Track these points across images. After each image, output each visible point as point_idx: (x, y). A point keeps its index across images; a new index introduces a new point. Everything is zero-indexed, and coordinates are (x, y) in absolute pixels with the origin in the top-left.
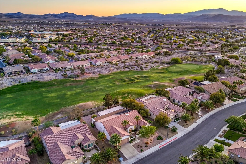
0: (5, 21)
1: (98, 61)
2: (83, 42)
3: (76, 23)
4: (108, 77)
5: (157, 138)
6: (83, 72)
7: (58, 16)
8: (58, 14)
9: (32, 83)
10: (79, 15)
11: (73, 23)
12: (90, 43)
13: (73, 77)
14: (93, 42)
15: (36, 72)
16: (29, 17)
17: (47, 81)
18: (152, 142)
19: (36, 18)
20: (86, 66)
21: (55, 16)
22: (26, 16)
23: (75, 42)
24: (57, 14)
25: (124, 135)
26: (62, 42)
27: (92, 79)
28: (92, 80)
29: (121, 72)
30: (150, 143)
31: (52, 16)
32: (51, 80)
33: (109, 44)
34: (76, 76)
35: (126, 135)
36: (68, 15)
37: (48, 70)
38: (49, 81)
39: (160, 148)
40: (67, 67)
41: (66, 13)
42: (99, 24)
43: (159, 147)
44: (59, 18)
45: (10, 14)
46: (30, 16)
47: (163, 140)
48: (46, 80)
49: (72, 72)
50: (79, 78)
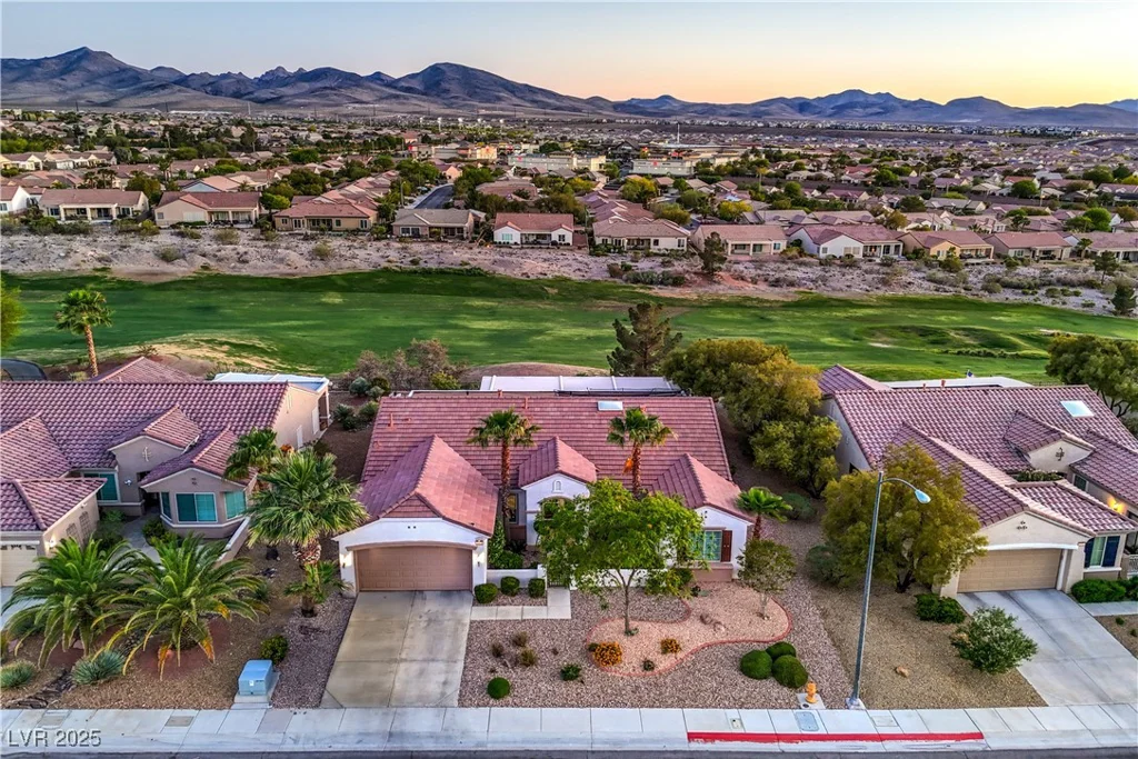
0: (598, 122)
1: (840, 234)
2: (849, 181)
3: (876, 129)
4: (845, 311)
5: (743, 650)
6: (716, 265)
7: (816, 107)
8: (819, 99)
9: (458, 273)
10: (915, 102)
11: (862, 129)
12: (884, 185)
13: (652, 283)
14: (898, 183)
15: (511, 242)
16: (695, 112)
17: (524, 278)
18: (664, 662)
19: (721, 115)
20: (764, 250)
21: (802, 105)
22: (686, 107)
23: (809, 178)
24: (811, 98)
25: (426, 509)
26: (749, 176)
27: (748, 303)
28: (746, 307)
29: (955, 302)
30: (636, 662)
31: (789, 109)
32: (542, 277)
33: (994, 194)
34: (671, 281)
35: (436, 514)
36: (861, 99)
37: (566, 242)
38: (532, 277)
39: (697, 746)
40: (656, 242)
41: (855, 91)
42: (1001, 132)
43: (692, 736)
44: (819, 113)
45: (634, 102)
46: (699, 108)
47: (801, 696)
48: (523, 274)
49: (663, 264)
50: (678, 290)
